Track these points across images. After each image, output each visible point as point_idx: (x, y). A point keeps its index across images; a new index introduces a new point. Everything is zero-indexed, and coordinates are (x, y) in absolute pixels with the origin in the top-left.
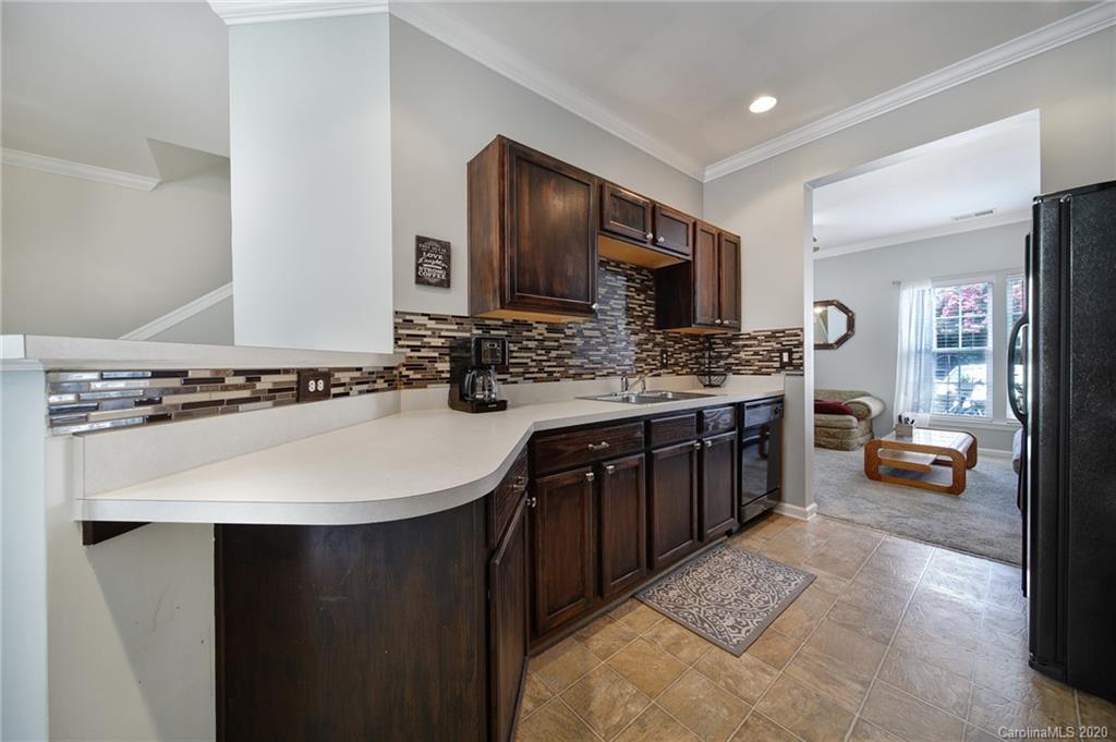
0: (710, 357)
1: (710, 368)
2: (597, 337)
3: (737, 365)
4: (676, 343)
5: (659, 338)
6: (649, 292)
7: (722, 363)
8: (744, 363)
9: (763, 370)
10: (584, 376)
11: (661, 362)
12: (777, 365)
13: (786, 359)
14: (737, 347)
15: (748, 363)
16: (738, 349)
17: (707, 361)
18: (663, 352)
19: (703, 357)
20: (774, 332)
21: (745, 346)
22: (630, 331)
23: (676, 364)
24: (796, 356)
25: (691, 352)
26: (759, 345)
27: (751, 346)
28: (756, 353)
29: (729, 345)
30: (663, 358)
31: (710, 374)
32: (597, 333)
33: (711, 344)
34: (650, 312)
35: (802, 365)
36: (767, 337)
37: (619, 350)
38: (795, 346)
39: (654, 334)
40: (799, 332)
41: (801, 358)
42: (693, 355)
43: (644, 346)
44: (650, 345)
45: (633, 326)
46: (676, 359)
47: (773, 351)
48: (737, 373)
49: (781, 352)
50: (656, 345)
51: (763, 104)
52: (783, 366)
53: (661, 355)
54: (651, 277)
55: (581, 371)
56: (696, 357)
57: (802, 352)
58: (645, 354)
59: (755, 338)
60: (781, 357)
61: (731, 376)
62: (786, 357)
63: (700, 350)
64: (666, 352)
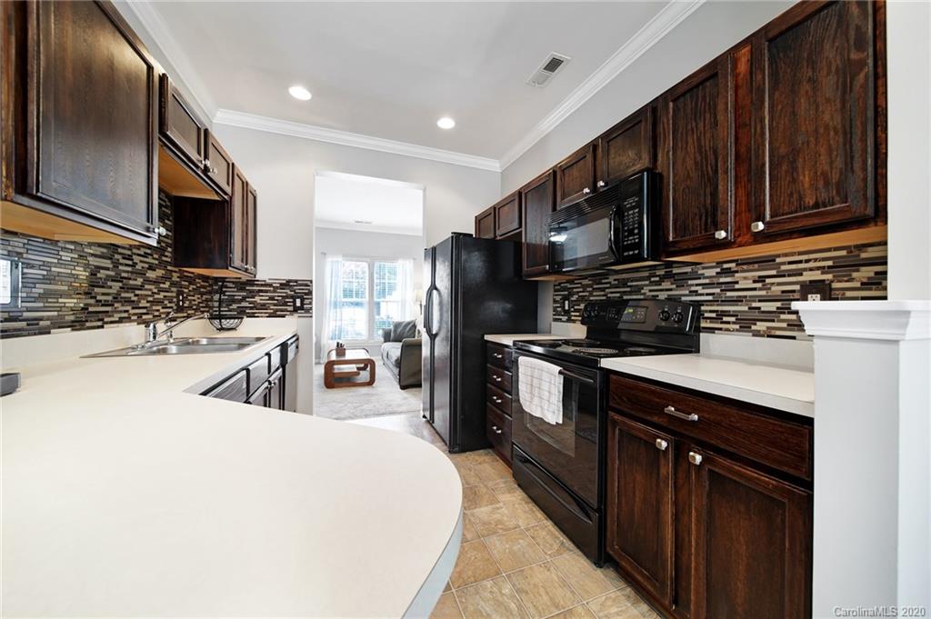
0: (220, 301)
1: (220, 311)
2: (108, 269)
3: (251, 308)
4: (190, 283)
5: (175, 277)
6: (166, 221)
7: (234, 306)
8: (258, 307)
9: (278, 313)
10: (88, 324)
11: (178, 304)
12: (291, 308)
13: (298, 304)
14: (251, 291)
15: (263, 306)
16: (253, 294)
17: (216, 304)
18: (180, 293)
19: (211, 300)
20: (289, 281)
21: (262, 291)
22: (147, 266)
23: (190, 307)
24: (306, 302)
25: (202, 294)
26: (274, 292)
27: (266, 292)
28: (272, 298)
29: (242, 289)
30: (179, 301)
31: (220, 317)
32: (107, 263)
33: (222, 286)
34: (168, 245)
35: (311, 308)
36: (281, 284)
37: (133, 289)
38: (306, 294)
39: (172, 271)
40: (309, 283)
41: (311, 303)
42: (204, 297)
43: (162, 285)
44: (167, 285)
45: (150, 260)
46: (190, 301)
47: (287, 297)
48: (252, 316)
49: (294, 298)
50: (173, 284)
51: (300, 93)
52: (296, 310)
53: (177, 297)
54: (169, 204)
55: (83, 316)
56: (207, 300)
57: (311, 299)
58: (161, 296)
59: (270, 285)
60: (294, 302)
61: (246, 320)
62: (298, 303)
63: (210, 293)
64: (182, 293)
